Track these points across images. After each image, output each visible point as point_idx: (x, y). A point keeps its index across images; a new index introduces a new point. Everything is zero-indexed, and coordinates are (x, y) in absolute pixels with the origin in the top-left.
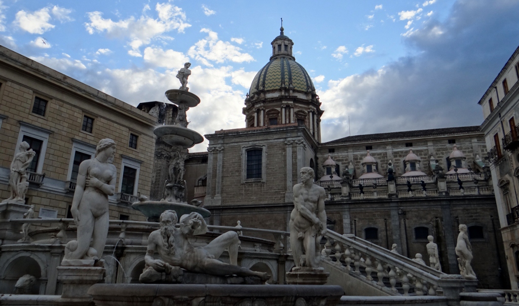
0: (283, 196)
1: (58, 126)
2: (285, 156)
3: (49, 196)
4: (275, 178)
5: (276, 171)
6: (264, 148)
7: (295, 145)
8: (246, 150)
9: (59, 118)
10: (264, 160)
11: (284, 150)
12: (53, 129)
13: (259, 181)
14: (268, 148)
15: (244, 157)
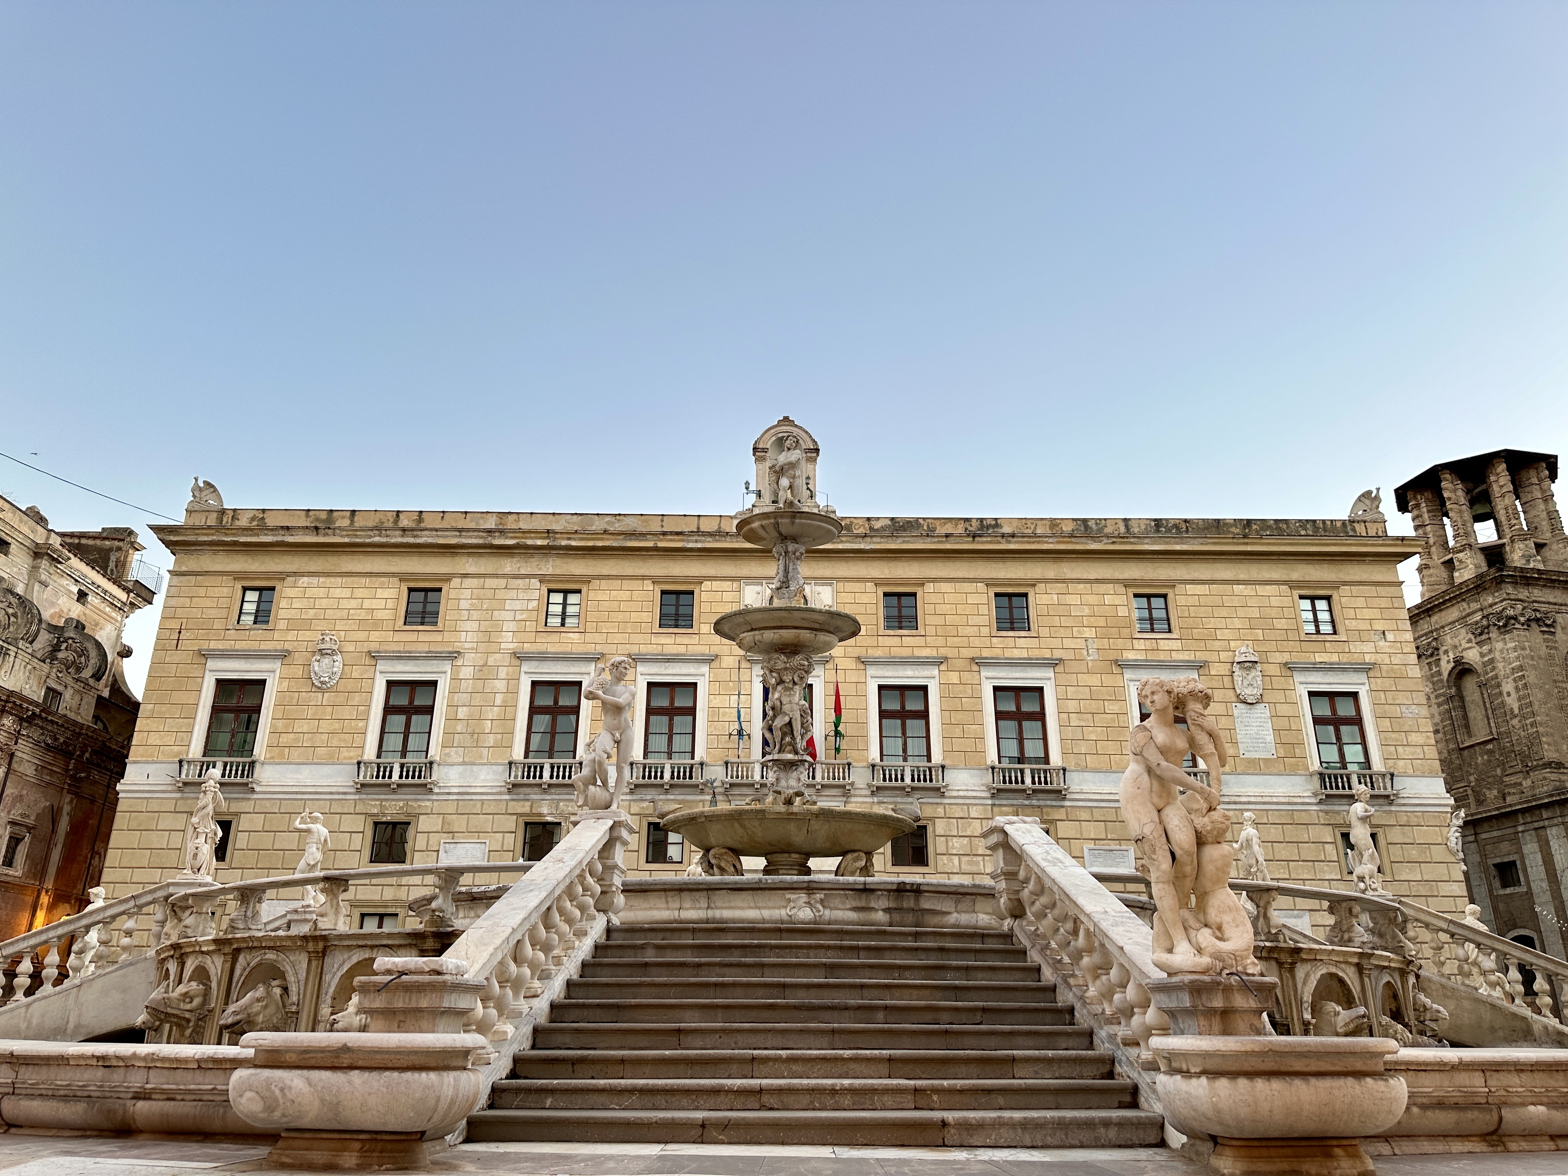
1: (1068, 643)
3: (1097, 815)
9: (1065, 621)
12: (1058, 654)
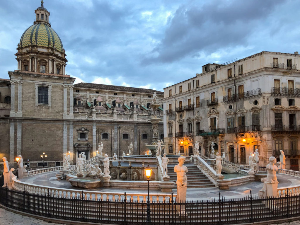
0: (61, 115)
2: (63, 93)
4: (57, 105)
5: (57, 101)
6: (49, 86)
7: (69, 88)
8: (38, 86)
10: (50, 94)
11: (62, 90)
13: (47, 105)
14: (52, 87)
15: (37, 90)
